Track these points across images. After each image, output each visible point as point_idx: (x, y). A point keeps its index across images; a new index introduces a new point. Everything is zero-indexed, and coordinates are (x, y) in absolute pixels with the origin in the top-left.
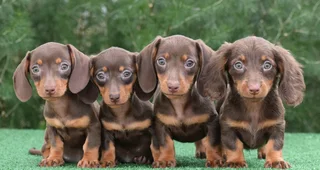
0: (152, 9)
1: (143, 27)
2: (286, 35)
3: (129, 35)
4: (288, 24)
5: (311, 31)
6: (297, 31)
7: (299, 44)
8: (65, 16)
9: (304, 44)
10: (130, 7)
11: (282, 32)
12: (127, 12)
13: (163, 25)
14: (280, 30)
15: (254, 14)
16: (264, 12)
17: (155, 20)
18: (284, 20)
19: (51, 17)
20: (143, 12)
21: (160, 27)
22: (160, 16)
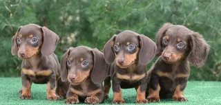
6: (195, 22)
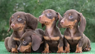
0: (39, 2)
1: (36, 8)
2: (83, 10)
3: (31, 10)
4: (83, 7)
5: (91, 9)
7: (87, 14)
8: (10, 5)
9: (88, 14)
10: (32, 2)
11: (81, 10)
12: (31, 3)
13: (43, 8)
14: (81, 9)
15: (72, 4)
16: (75, 3)
17: (40, 6)
18: (82, 6)
19: (6, 5)
20: (36, 3)
21: (41, 8)
22: (41, 4)
